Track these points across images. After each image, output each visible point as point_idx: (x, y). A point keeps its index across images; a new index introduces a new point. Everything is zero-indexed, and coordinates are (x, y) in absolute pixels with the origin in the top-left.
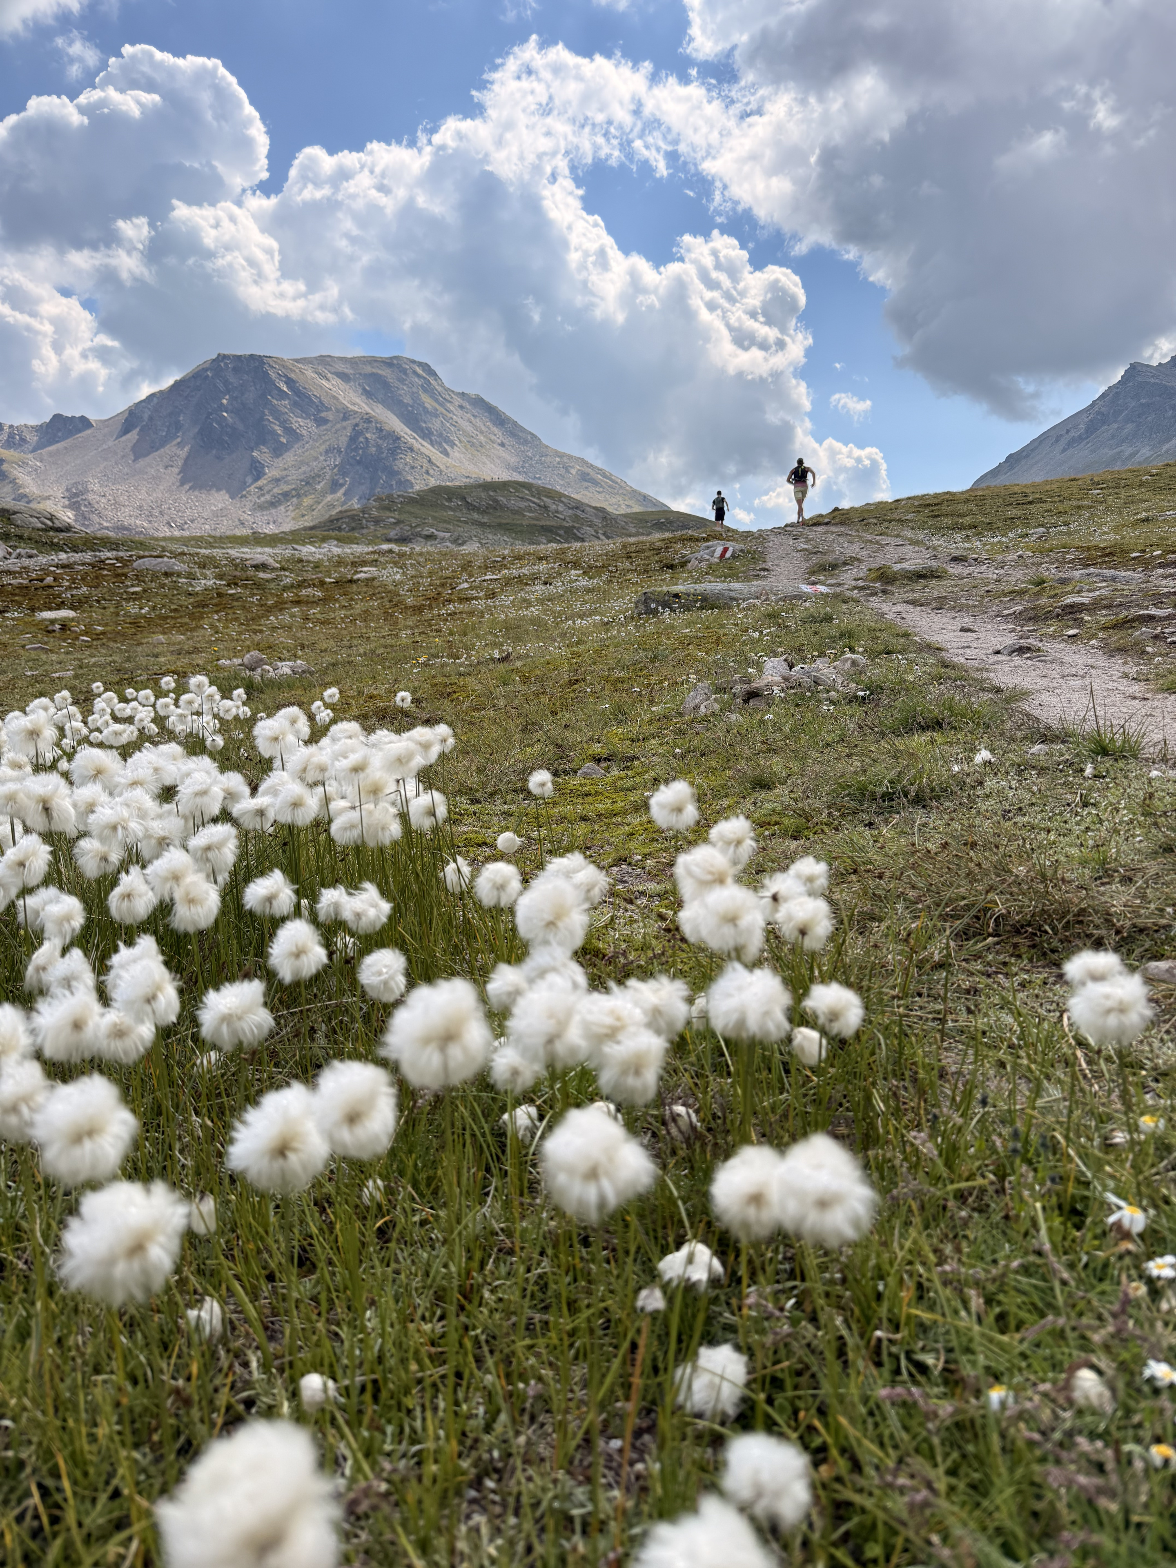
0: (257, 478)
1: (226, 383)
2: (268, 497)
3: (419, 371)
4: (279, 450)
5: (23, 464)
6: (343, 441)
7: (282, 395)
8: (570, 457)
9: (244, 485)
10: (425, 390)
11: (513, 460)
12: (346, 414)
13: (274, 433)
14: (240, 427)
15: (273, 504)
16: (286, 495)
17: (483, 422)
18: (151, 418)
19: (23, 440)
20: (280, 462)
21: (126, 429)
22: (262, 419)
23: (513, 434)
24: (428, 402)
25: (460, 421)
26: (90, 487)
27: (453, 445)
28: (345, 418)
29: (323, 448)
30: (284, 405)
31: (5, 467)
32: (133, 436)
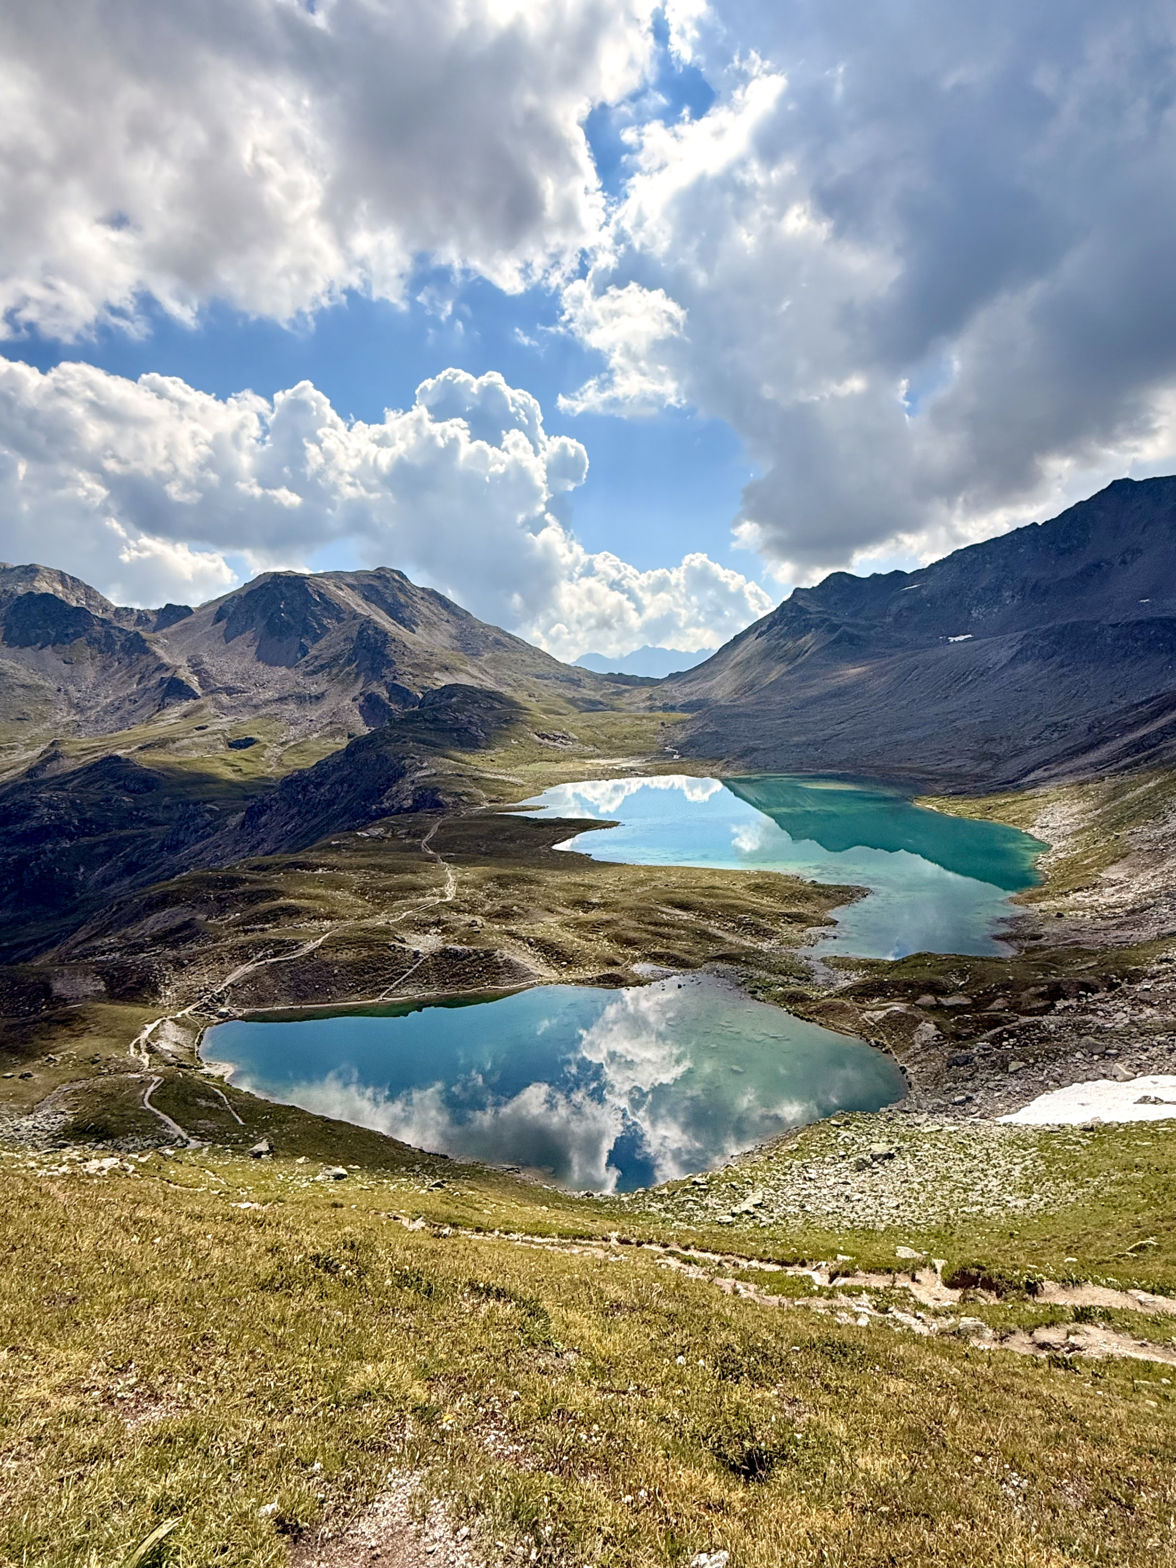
0: (304, 656)
1: (281, 593)
2: (311, 668)
3: (397, 577)
4: (316, 639)
5: (157, 642)
6: (355, 634)
7: (317, 604)
8: (489, 627)
9: (296, 660)
10: (400, 590)
11: (454, 631)
12: (355, 616)
13: (312, 627)
14: (292, 622)
15: (314, 672)
16: (322, 667)
17: (436, 608)
18: (234, 613)
19: (148, 620)
20: (317, 646)
21: (218, 620)
22: (305, 619)
23: (455, 614)
24: (402, 599)
25: (422, 608)
26: (204, 659)
27: (417, 625)
28: (354, 618)
29: (342, 637)
30: (317, 610)
31: (147, 644)
32: (223, 624)
